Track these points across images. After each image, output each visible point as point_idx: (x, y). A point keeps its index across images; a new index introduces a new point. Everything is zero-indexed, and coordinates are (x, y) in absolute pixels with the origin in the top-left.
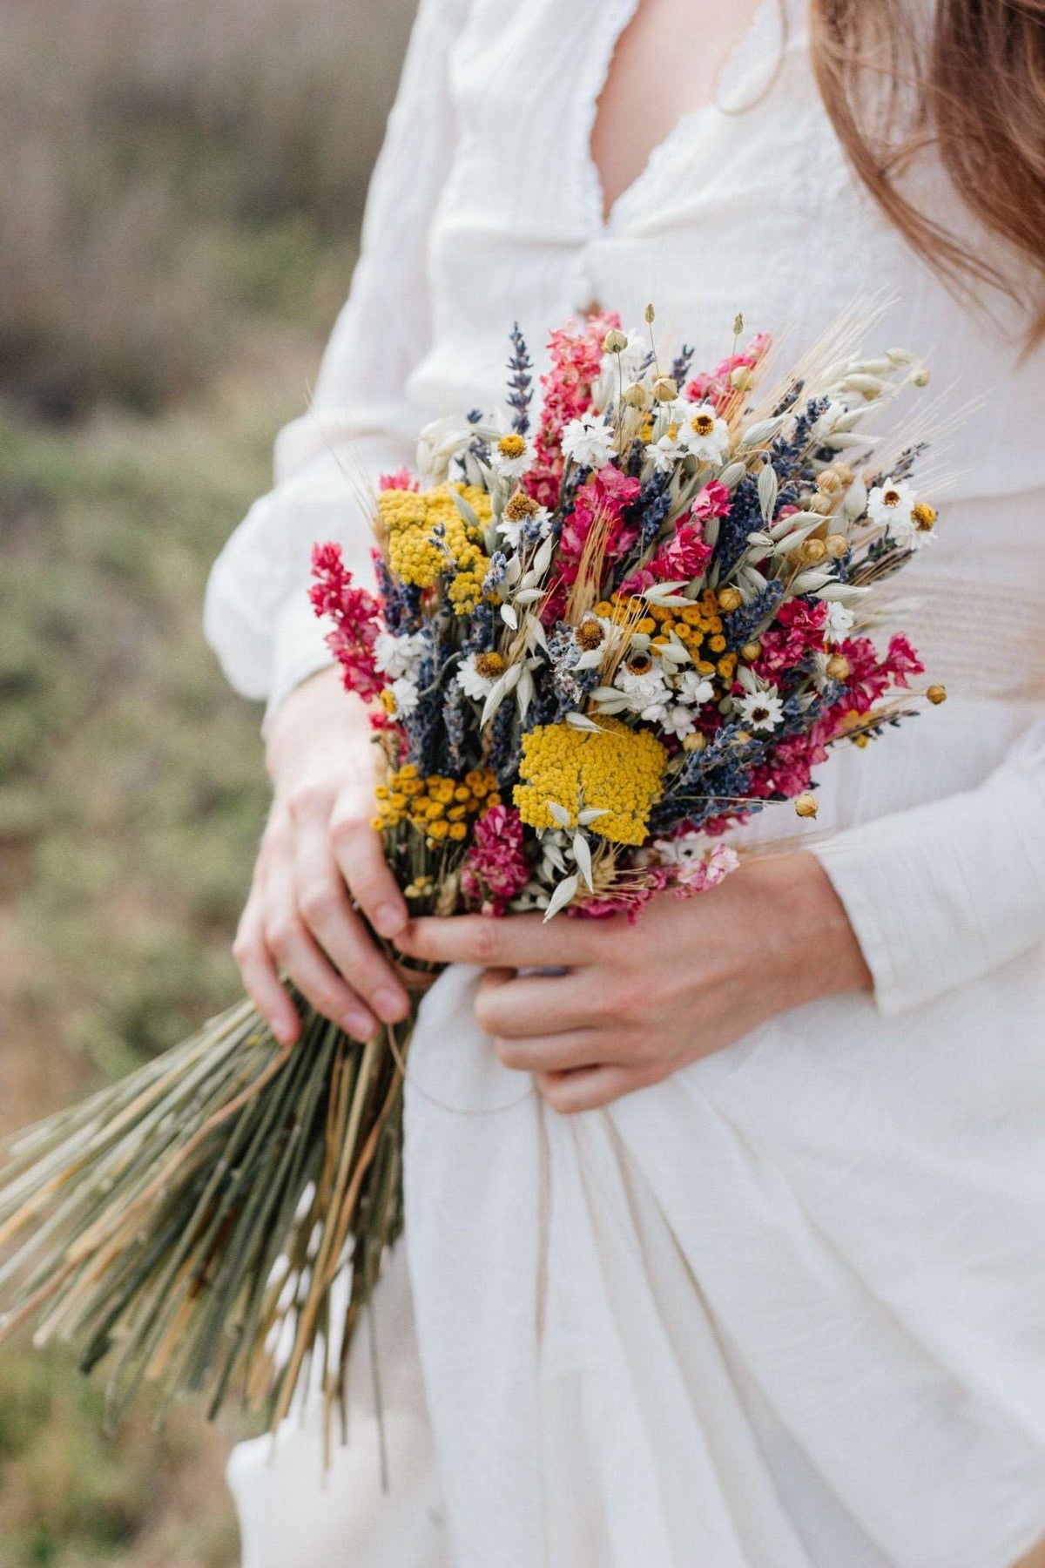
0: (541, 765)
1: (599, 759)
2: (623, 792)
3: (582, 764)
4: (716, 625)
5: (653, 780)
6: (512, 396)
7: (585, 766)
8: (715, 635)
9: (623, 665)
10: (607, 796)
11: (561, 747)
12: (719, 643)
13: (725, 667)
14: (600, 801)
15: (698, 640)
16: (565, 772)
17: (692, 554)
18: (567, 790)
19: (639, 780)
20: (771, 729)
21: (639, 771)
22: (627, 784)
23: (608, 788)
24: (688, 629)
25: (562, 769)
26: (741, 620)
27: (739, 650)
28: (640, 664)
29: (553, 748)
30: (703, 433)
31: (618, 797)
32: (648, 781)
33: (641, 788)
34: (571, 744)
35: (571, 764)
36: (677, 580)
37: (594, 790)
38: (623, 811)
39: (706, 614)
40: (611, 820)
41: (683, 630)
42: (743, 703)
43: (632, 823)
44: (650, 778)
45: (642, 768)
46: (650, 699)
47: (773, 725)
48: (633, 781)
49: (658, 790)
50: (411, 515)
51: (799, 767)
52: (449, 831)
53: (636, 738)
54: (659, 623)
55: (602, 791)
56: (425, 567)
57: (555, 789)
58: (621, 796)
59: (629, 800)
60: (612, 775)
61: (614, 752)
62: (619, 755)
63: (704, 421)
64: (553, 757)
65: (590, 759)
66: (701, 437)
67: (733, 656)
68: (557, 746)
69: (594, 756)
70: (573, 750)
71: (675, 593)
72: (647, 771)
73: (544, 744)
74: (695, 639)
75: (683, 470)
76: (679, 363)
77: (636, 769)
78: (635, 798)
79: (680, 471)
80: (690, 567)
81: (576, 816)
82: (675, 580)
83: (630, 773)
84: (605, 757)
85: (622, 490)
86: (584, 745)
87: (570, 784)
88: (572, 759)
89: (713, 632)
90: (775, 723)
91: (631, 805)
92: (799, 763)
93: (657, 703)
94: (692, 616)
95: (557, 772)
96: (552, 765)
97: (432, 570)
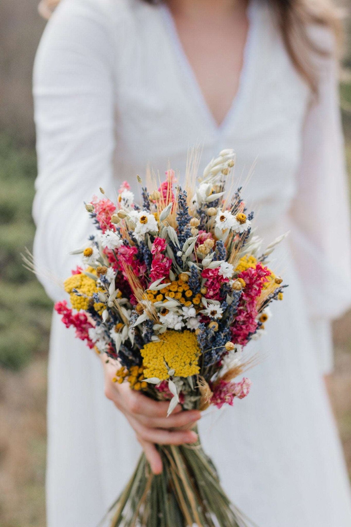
0: (149, 360)
1: (170, 349)
2: (183, 357)
3: (164, 353)
4: (186, 287)
5: (194, 348)
6: (97, 227)
7: (165, 354)
8: (186, 291)
9: (159, 314)
10: (177, 362)
11: (154, 350)
12: (189, 293)
13: (196, 301)
14: (174, 364)
15: (179, 295)
16: (158, 359)
17: (159, 268)
18: (160, 365)
19: (188, 351)
20: (221, 317)
21: (187, 347)
22: (183, 354)
23: (177, 358)
24: (173, 294)
25: (157, 358)
26: (192, 283)
27: (200, 292)
28: (165, 311)
29: (152, 352)
30: (144, 223)
31: (182, 360)
32: (192, 349)
33: (190, 353)
34: (158, 348)
35: (160, 355)
36: (160, 278)
37: (171, 361)
38: (185, 365)
39: (180, 284)
40: (181, 370)
41: (172, 294)
42: (206, 311)
43: (190, 367)
44: (193, 347)
45: (188, 346)
46: (173, 322)
47: (220, 315)
48: (186, 352)
49: (198, 351)
50: (75, 285)
51: (251, 321)
52: (141, 385)
53: (182, 335)
54: (164, 295)
55: (175, 361)
56: (83, 303)
57: (156, 367)
58: (183, 359)
59: (187, 359)
60: (177, 353)
61: (175, 344)
62: (177, 344)
63: (143, 219)
64: (152, 355)
65: (166, 351)
66: (145, 225)
67: (198, 295)
68: (153, 350)
69: (167, 349)
70: (159, 349)
71: (161, 283)
72: (190, 346)
73: (148, 352)
74: (178, 296)
75: (150, 236)
76: (143, 194)
77: (186, 347)
78: (189, 358)
79: (149, 237)
80: (161, 273)
81: (167, 374)
82: (159, 279)
83: (184, 350)
84: (171, 347)
85: (129, 254)
86: (162, 346)
87: (161, 363)
88: (160, 353)
89: (185, 290)
90: (221, 314)
91: (188, 361)
92: (250, 319)
93: (178, 322)
94: (174, 288)
95: (156, 360)
96: (153, 358)
97: (85, 303)
